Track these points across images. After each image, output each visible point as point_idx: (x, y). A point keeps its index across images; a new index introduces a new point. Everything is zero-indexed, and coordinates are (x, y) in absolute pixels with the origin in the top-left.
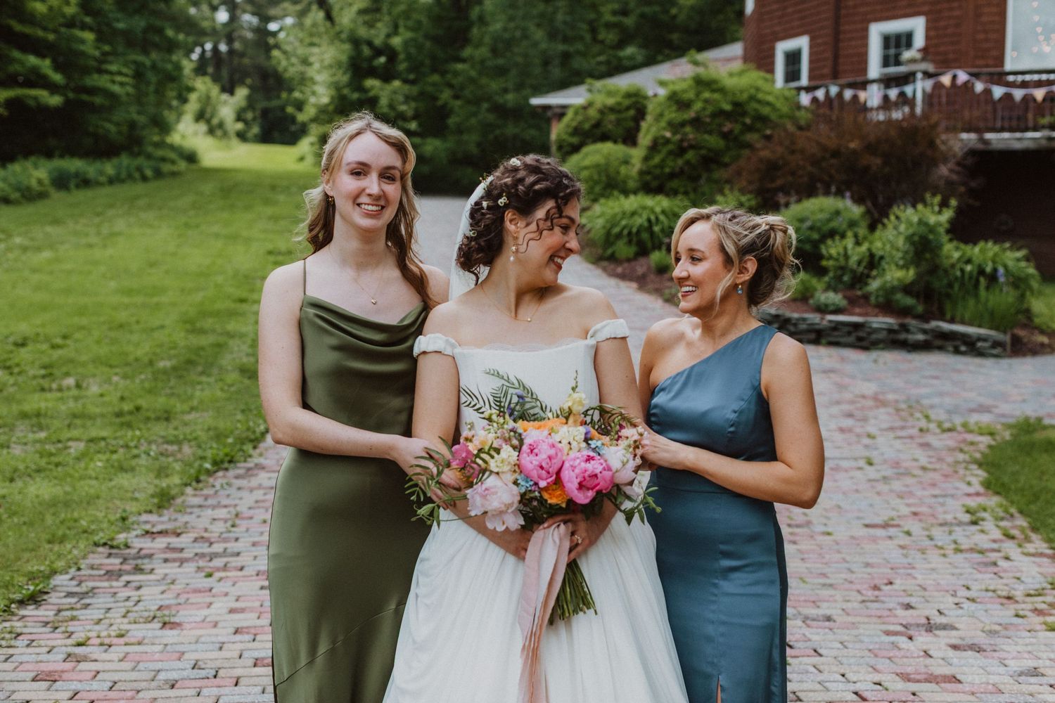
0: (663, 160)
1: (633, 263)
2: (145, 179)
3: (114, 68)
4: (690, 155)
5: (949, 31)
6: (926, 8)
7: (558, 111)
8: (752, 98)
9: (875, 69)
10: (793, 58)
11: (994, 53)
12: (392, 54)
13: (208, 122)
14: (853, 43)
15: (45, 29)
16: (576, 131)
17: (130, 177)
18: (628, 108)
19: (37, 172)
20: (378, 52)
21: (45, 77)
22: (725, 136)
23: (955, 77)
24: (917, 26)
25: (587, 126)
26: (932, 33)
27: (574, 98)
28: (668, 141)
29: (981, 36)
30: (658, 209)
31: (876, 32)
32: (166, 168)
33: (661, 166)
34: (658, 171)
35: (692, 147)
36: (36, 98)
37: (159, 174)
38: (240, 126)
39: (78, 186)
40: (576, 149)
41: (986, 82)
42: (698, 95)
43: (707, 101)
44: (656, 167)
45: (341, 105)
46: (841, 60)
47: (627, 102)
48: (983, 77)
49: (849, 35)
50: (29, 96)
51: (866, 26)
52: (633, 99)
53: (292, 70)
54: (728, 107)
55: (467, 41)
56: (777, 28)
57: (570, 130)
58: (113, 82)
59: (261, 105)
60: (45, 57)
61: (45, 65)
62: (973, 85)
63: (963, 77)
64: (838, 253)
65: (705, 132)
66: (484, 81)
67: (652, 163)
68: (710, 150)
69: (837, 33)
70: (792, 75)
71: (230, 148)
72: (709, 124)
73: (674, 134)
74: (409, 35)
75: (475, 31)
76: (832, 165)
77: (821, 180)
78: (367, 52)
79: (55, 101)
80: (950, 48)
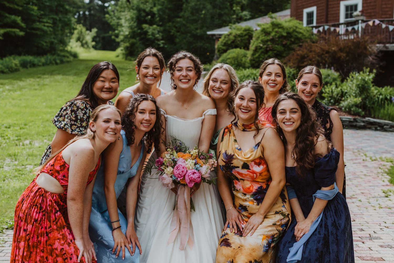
0: (259, 55)
2: (57, 64)
3: (45, 20)
4: (270, 53)
5: (372, 4)
7: (218, 36)
8: (294, 31)
9: (342, 19)
10: (310, 15)
11: (390, 13)
12: (153, 15)
13: (81, 42)
14: (334, 9)
15: (18, 5)
16: (225, 44)
17: (51, 63)
18: (245, 35)
19: (15, 61)
20: (148, 14)
21: (18, 24)
22: (284, 46)
23: (374, 22)
24: (359, 2)
25: (229, 42)
26: (365, 5)
27: (224, 31)
28: (261, 48)
29: (384, 6)
31: (343, 5)
32: (65, 59)
33: (259, 57)
34: (257, 60)
35: (270, 50)
36: (14, 32)
37: (62, 62)
38: (94, 43)
39: (30, 67)
40: (225, 51)
41: (387, 24)
42: (273, 29)
43: (276, 32)
44: (257, 58)
45: (133, 35)
46: (329, 16)
47: (245, 33)
48: (385, 22)
49: (332, 6)
50: (12, 32)
51: (338, 2)
52: (247, 32)
53: (114, 22)
54: (285, 34)
55: (181, 10)
56: (304, 3)
57: (223, 44)
58: (44, 26)
59: (102, 36)
60: (19, 16)
61: (18, 19)
62: (381, 25)
63: (377, 22)
64: (329, 91)
65: (276, 44)
66: (188, 25)
67: (255, 56)
68: (278, 51)
69: (327, 5)
70: (310, 21)
71: (90, 52)
72: (277, 41)
73: (264, 45)
74: (159, 7)
75: (184, 6)
76: (326, 57)
77: (322, 63)
78: (143, 14)
79: (22, 33)
80: (372, 11)
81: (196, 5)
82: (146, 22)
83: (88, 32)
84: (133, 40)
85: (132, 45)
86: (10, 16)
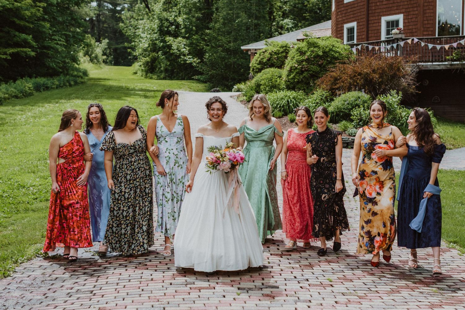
0: (294, 76)
1: (281, 119)
2: (70, 85)
3: (57, 38)
4: (305, 74)
5: (413, 20)
6: (404, 10)
7: (254, 52)
8: (331, 50)
9: (383, 37)
10: (351, 30)
11: (431, 29)
14: (374, 25)
15: (28, 22)
16: (260, 63)
17: (64, 85)
18: (282, 52)
19: (27, 84)
20: (172, 24)
21: (29, 43)
22: (320, 66)
23: (413, 40)
24: (400, 17)
25: (265, 60)
26: (406, 21)
27: (260, 45)
28: (296, 68)
29: (426, 22)
30: (291, 97)
31: (384, 20)
32: (79, 80)
33: (294, 78)
34: (292, 81)
35: (306, 70)
36: (25, 52)
37: (76, 83)
38: (105, 57)
39: (44, 90)
40: (260, 70)
41: (425, 42)
42: (308, 49)
43: (312, 51)
44: (292, 79)
45: (154, 48)
46: (370, 32)
47: (282, 50)
48: (424, 40)
49: (372, 22)
50: (23, 52)
51: (379, 18)
52: (284, 48)
53: (130, 32)
54: (321, 53)
55: (211, 20)
56: (344, 18)
57: (258, 62)
58: (57, 44)
59: (113, 47)
60: (29, 35)
61: (29, 38)
62: (420, 43)
63: (416, 40)
64: (357, 113)
65: (311, 64)
66: (220, 38)
67: (290, 77)
68: (313, 72)
69: (368, 21)
70: (350, 38)
71: (101, 68)
72: (313, 61)
73: (298, 65)
74: (185, 16)
75: (214, 15)
76: (358, 79)
77: (353, 85)
78: (166, 24)
79: (33, 54)
80: (414, 27)
81: (228, 14)
82: (169, 33)
83: (97, 44)
84: (154, 54)
85: (154, 60)
86: (21, 34)
